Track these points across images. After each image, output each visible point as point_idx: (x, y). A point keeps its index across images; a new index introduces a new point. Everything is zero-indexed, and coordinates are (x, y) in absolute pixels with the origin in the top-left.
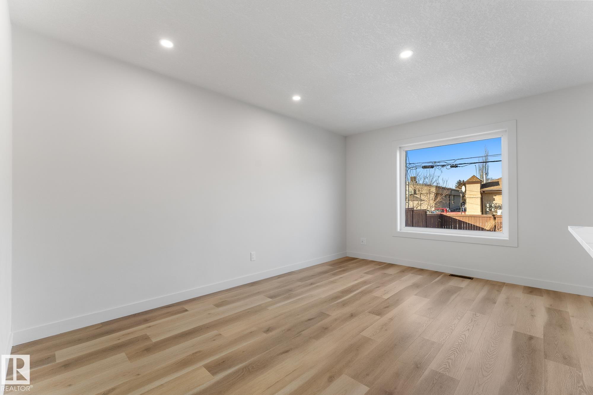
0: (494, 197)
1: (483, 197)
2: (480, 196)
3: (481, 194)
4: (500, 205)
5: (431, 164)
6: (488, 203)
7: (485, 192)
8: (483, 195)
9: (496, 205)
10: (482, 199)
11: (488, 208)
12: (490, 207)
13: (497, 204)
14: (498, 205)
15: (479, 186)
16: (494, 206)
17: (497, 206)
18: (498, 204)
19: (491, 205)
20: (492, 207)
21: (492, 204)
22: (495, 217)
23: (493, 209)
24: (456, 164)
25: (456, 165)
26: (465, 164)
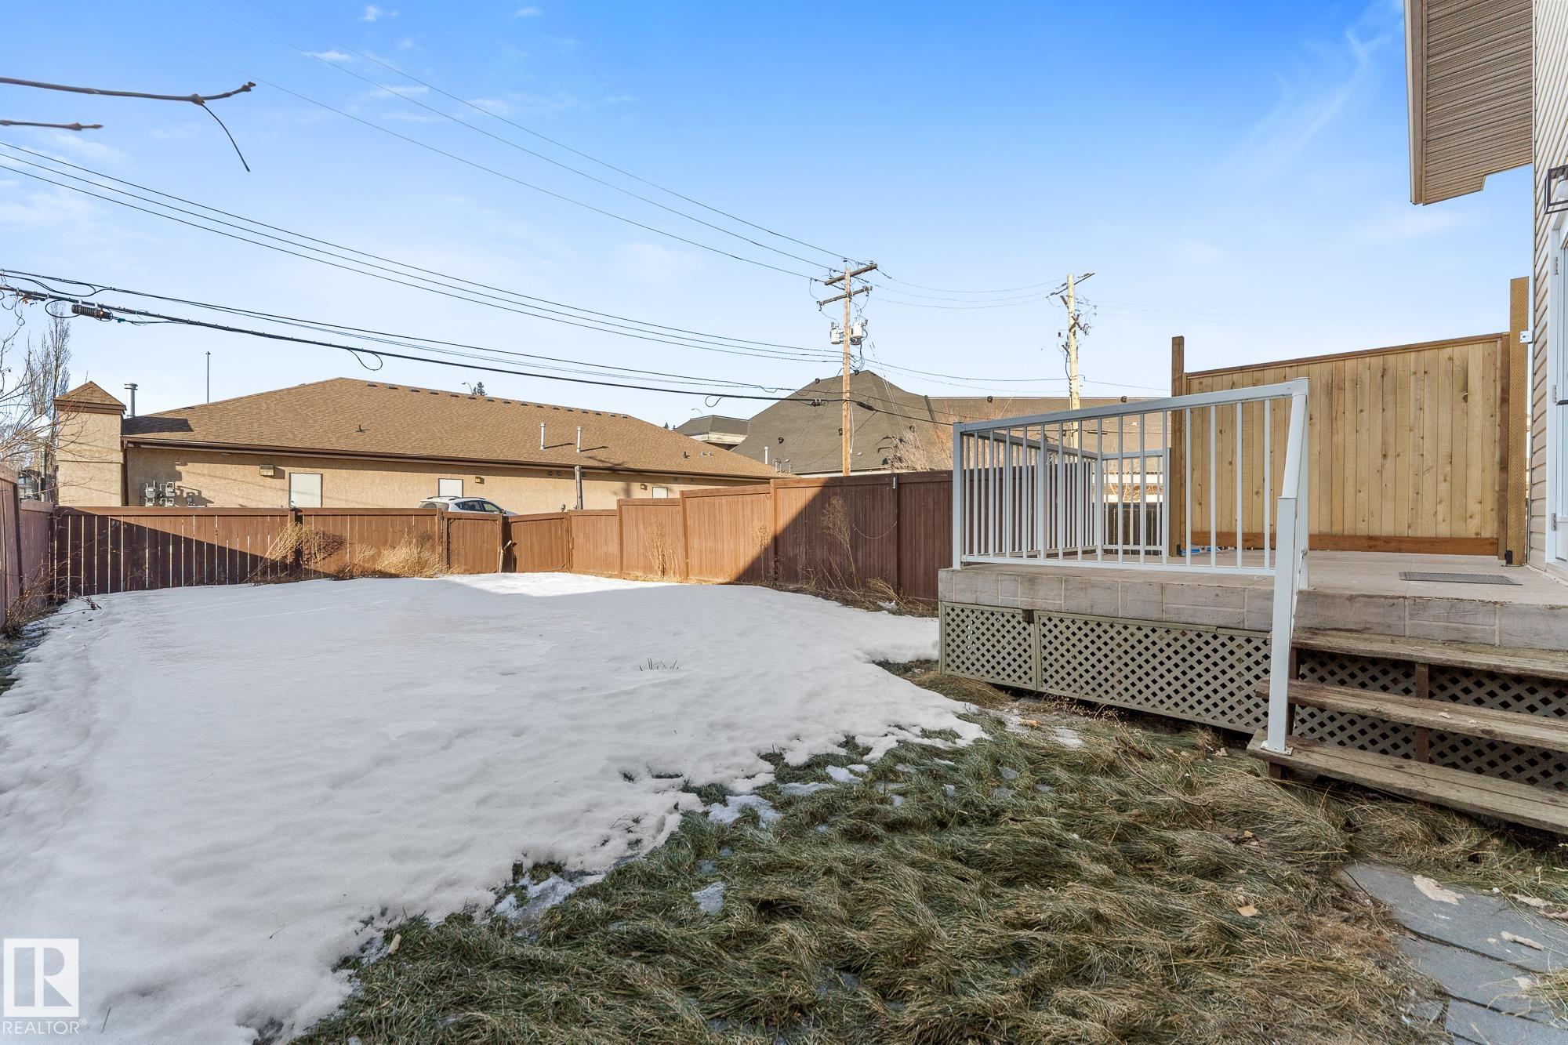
0: (178, 468)
1: (129, 464)
2: (119, 457)
3: (125, 451)
4: (196, 493)
6: (151, 486)
7: (141, 446)
8: (129, 456)
9: (182, 491)
10: (124, 467)
12: (158, 497)
13: (186, 491)
14: (188, 493)
15: (114, 423)
16: (173, 495)
17: (185, 495)
18: (189, 491)
19: (164, 493)
20: (165, 497)
21: (164, 487)
22: (299, 514)
24: (101, 307)
25: (105, 310)
26: (146, 314)
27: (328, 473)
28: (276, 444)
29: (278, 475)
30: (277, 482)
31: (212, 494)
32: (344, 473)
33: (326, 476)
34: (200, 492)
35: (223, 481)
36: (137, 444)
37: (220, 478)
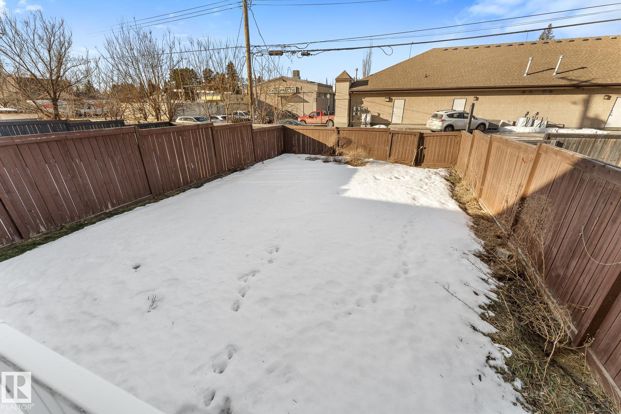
0: (363, 100)
2: (348, 97)
3: (350, 95)
5: (279, 49)
6: (355, 107)
7: (354, 93)
8: (351, 97)
9: (363, 108)
10: (350, 100)
11: (355, 111)
12: (356, 111)
13: (364, 108)
15: (347, 84)
16: (361, 110)
17: (364, 110)
18: (365, 108)
19: (358, 109)
20: (358, 110)
21: (358, 107)
22: (338, 130)
23: (359, 113)
24: (307, 51)
26: (318, 50)
27: (407, 98)
28: (391, 87)
29: (390, 101)
30: (390, 104)
31: (371, 109)
32: (413, 98)
33: (407, 100)
34: (367, 108)
35: (374, 104)
36: (352, 92)
37: (374, 103)
